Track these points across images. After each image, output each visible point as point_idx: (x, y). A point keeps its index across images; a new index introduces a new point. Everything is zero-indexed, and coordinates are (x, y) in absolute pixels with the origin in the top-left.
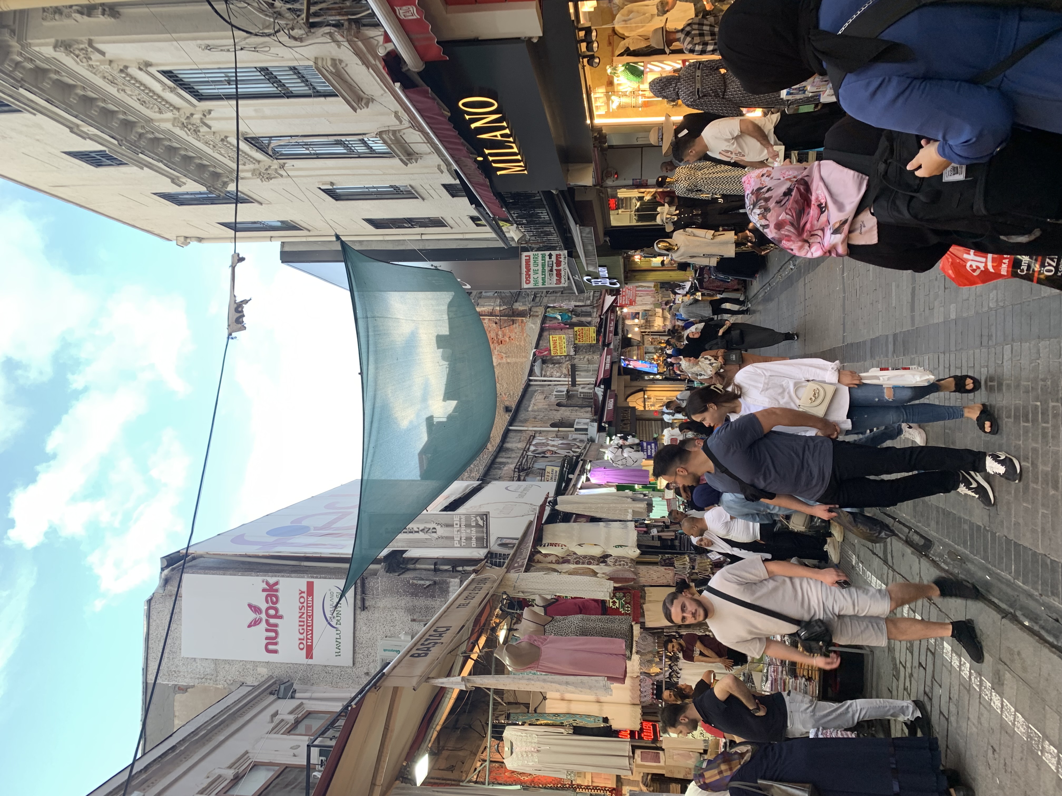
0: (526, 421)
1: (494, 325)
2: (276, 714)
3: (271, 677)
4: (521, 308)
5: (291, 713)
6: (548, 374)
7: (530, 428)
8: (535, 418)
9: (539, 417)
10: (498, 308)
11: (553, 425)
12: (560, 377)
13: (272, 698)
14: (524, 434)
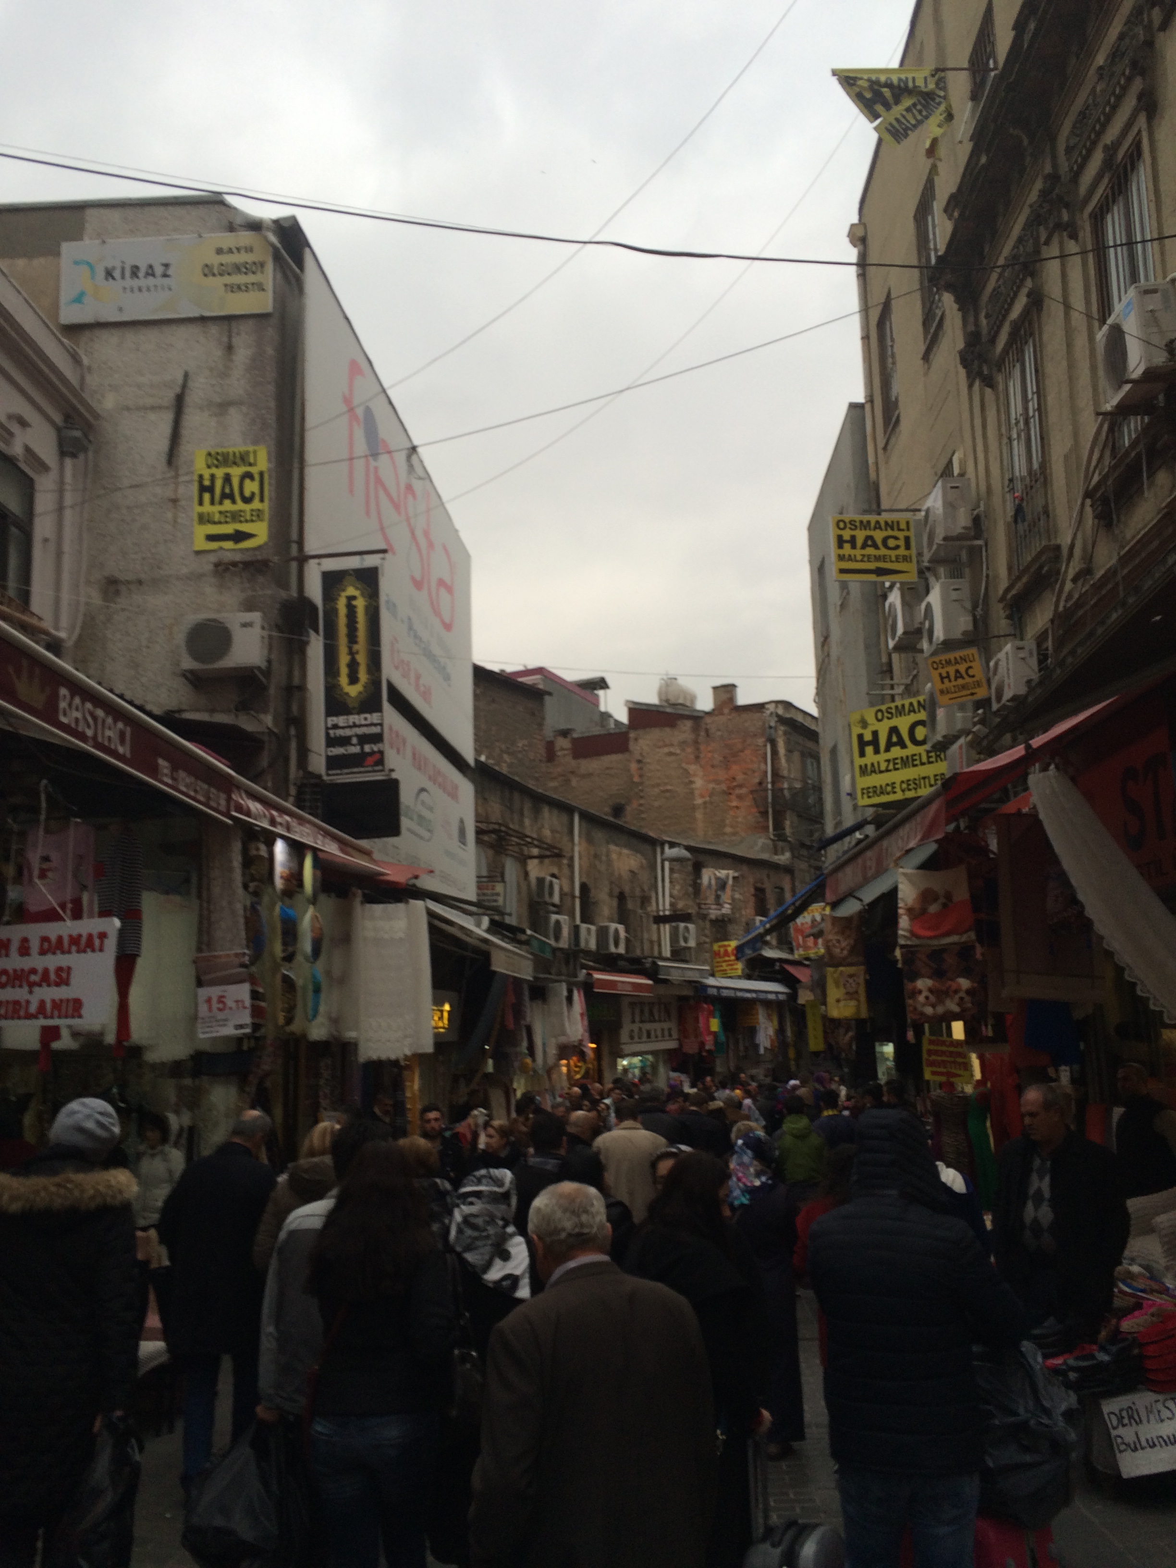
0: (590, 840)
1: (757, 780)
2: (23, 423)
3: (97, 416)
4: (787, 823)
5: (28, 449)
6: (676, 875)
7: (578, 848)
8: (596, 856)
9: (597, 863)
10: (786, 785)
11: (584, 887)
12: (671, 896)
13: (58, 418)
14: (566, 839)
